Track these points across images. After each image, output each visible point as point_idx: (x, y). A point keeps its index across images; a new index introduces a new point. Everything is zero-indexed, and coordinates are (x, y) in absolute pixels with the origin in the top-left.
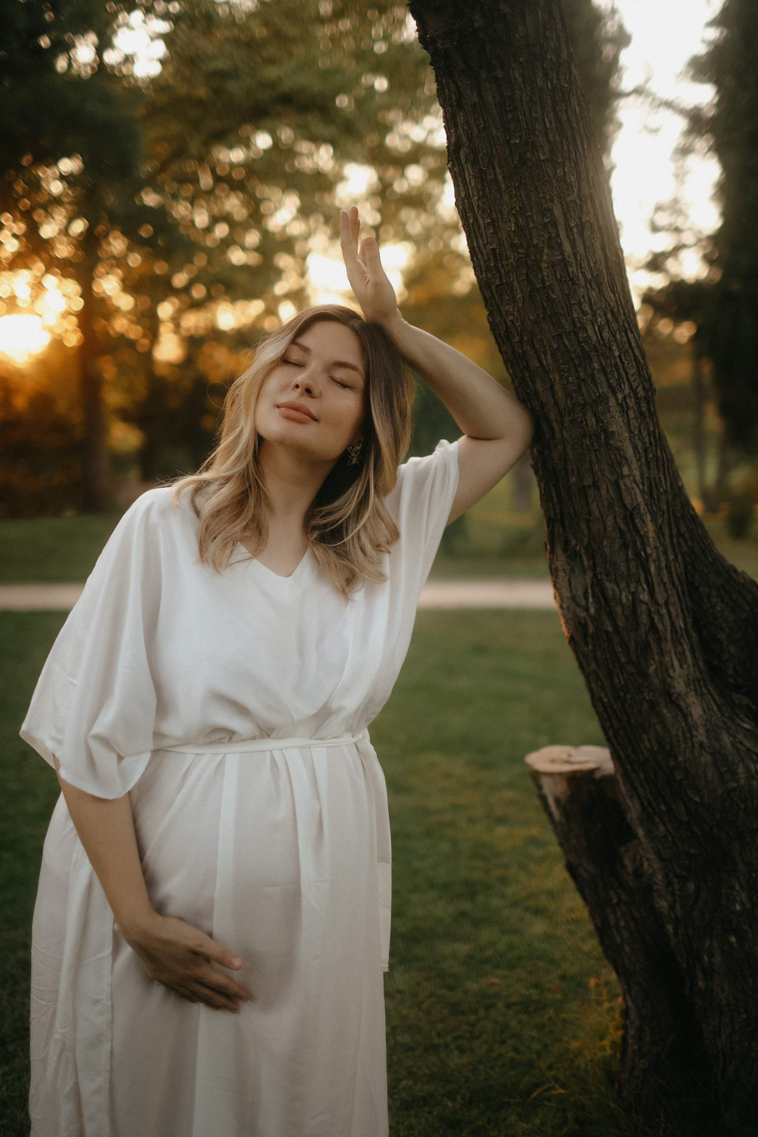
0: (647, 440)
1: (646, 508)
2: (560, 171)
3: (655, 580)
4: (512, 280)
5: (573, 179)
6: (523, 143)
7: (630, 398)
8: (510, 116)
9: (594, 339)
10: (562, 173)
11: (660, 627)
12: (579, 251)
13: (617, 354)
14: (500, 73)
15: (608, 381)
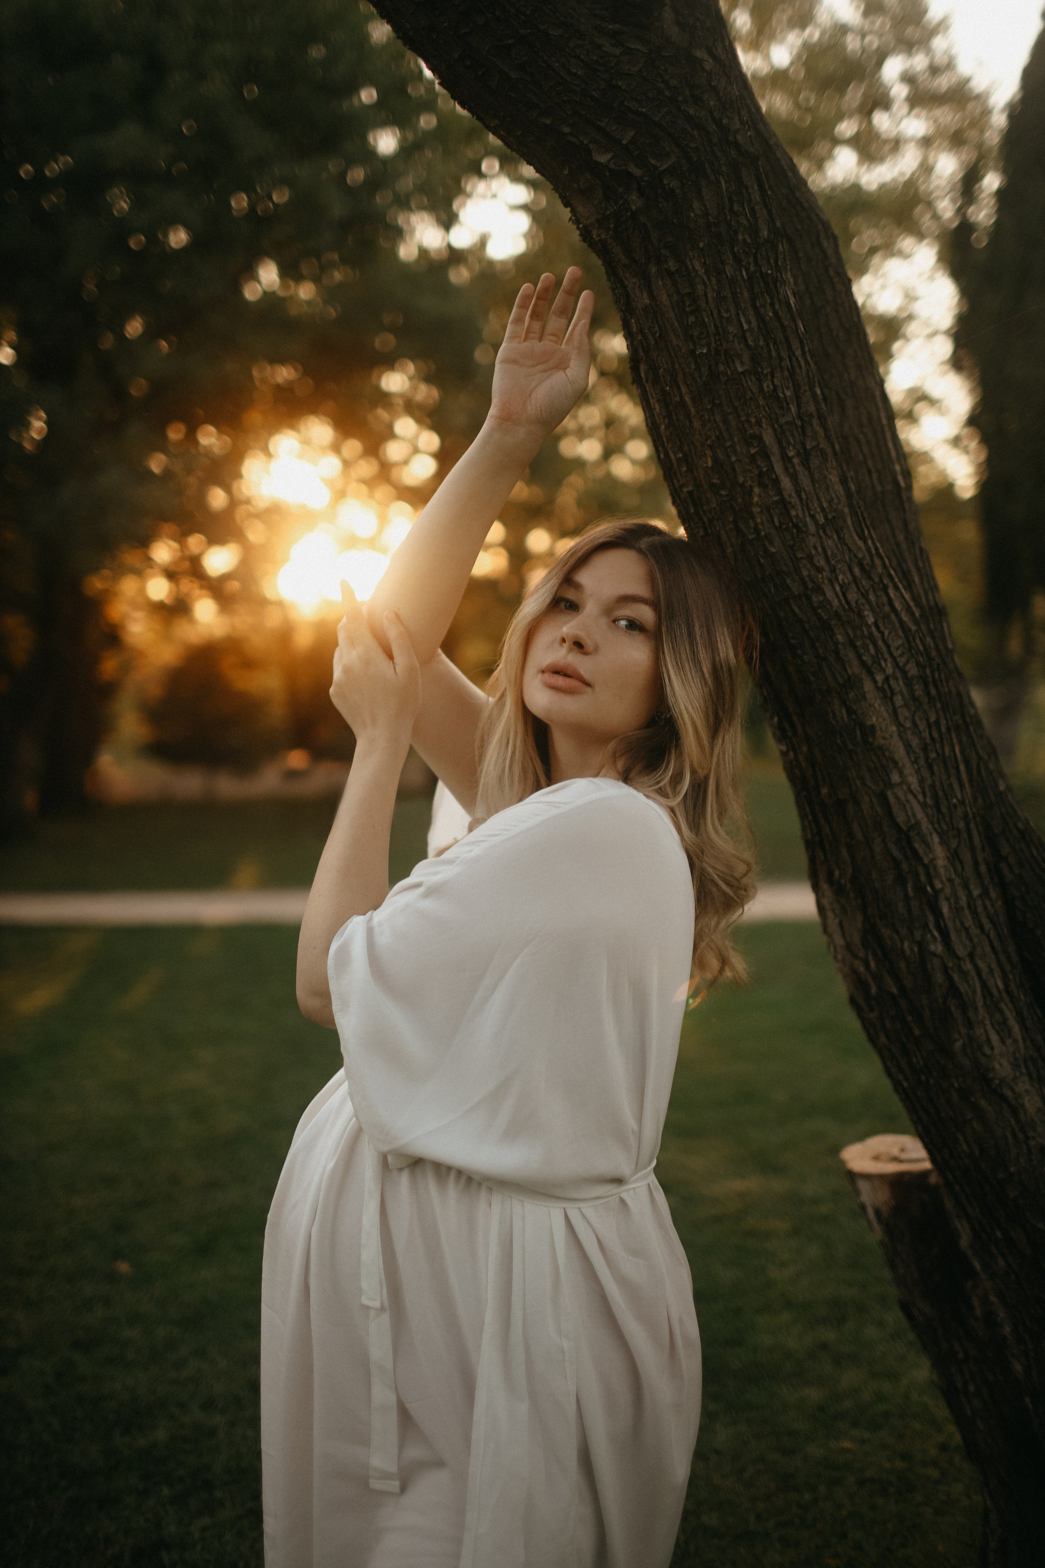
0: (926, 734)
1: (930, 827)
2: (767, 386)
3: (950, 925)
4: (718, 529)
5: (788, 393)
6: (713, 353)
7: (896, 679)
8: (692, 319)
9: (836, 603)
10: (771, 387)
11: (963, 988)
12: (804, 489)
13: (871, 620)
14: (672, 265)
15: (859, 657)
